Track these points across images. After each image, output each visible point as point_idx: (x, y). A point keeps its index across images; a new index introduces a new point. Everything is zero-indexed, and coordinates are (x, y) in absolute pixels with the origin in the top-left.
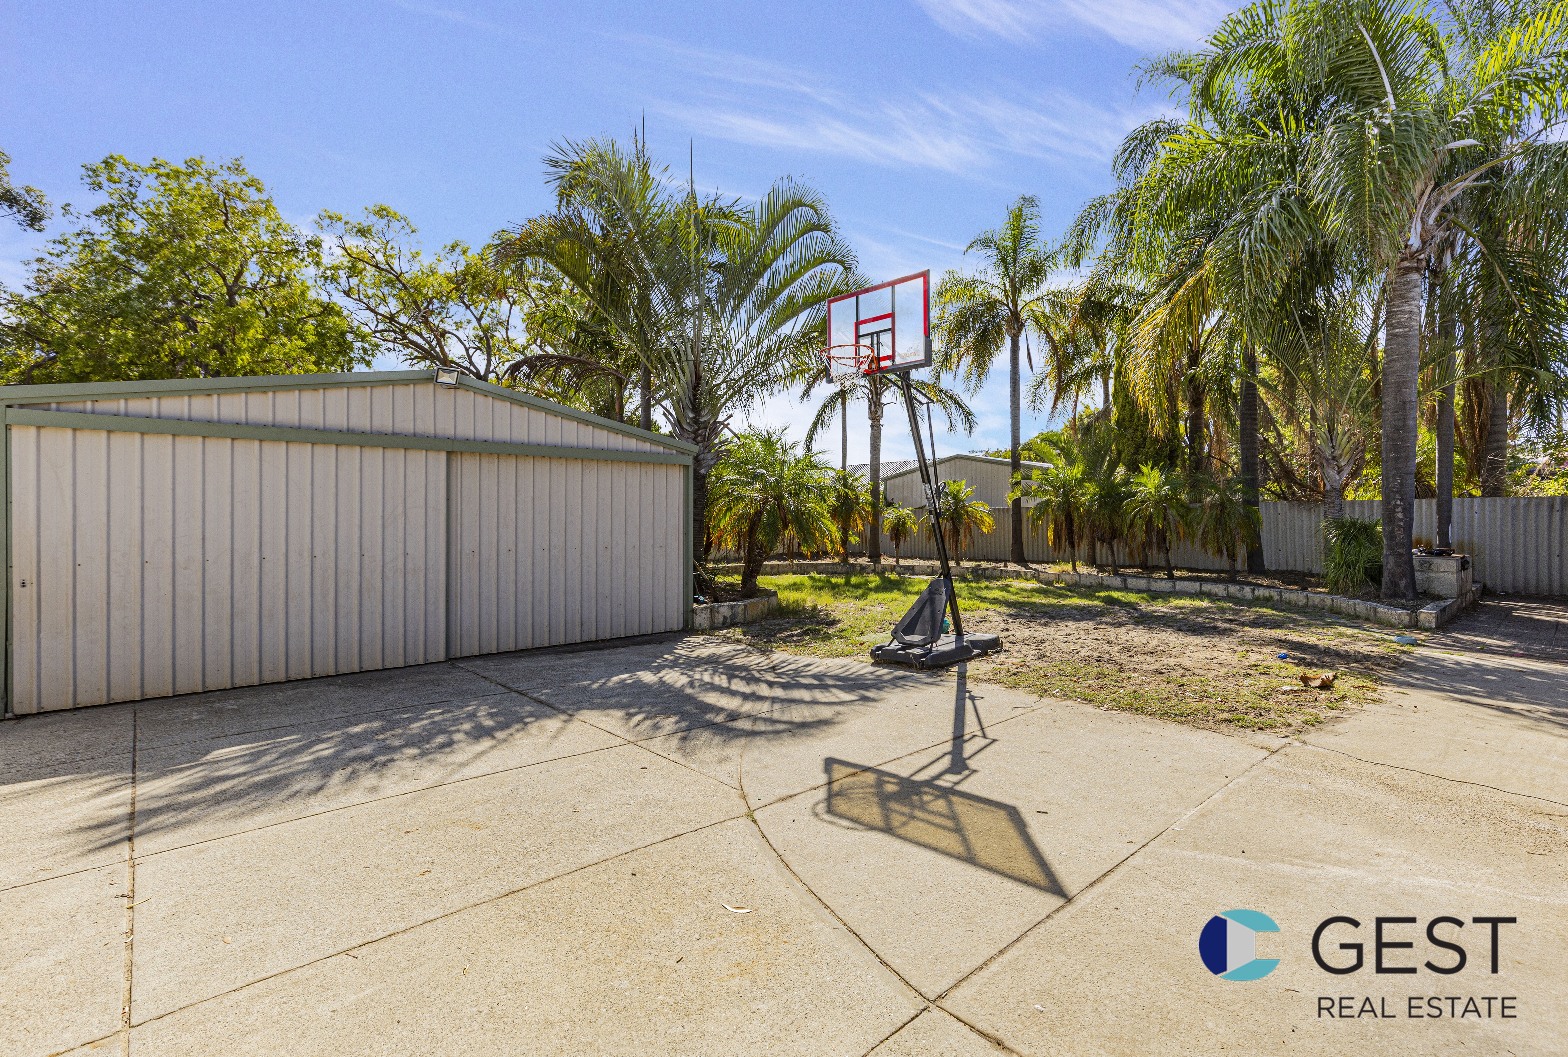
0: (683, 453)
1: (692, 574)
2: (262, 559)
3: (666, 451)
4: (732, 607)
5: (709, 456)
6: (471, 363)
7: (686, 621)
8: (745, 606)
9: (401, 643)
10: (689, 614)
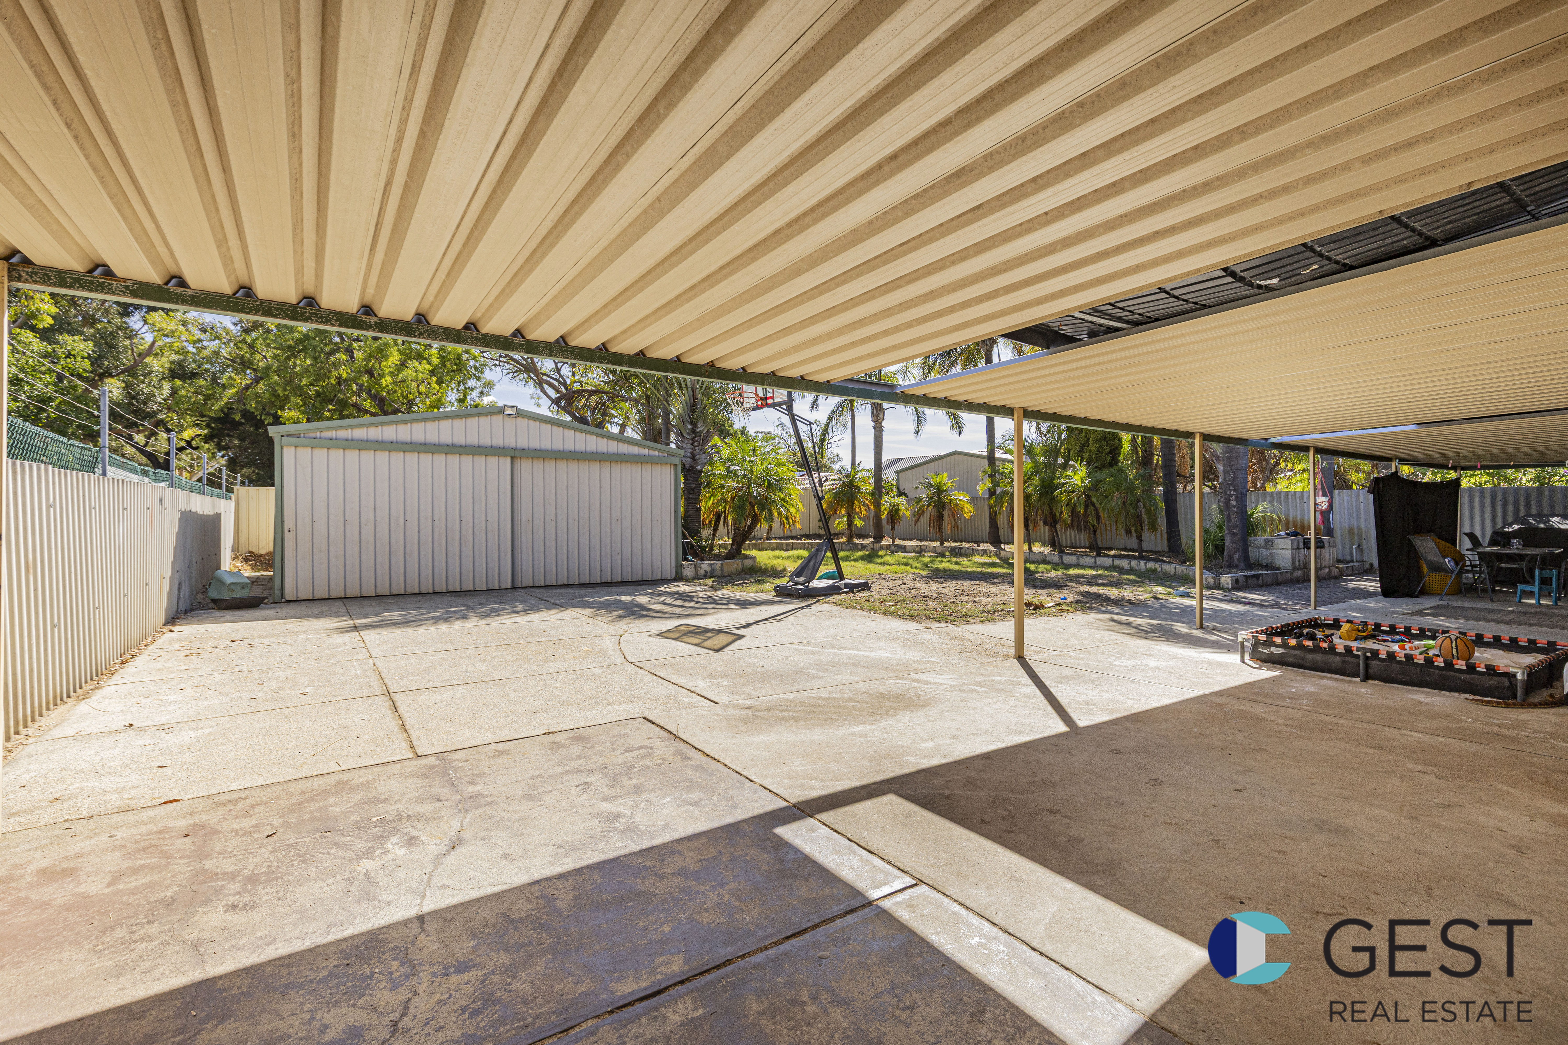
0: (673, 456)
1: (680, 541)
2: (405, 520)
3: (660, 454)
4: (711, 565)
5: (703, 456)
6: (561, 376)
7: (677, 573)
8: (722, 564)
9: (484, 575)
10: (679, 567)
